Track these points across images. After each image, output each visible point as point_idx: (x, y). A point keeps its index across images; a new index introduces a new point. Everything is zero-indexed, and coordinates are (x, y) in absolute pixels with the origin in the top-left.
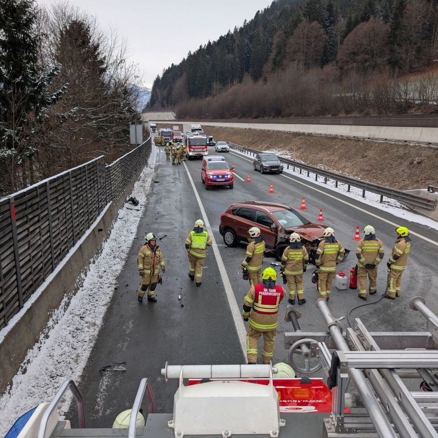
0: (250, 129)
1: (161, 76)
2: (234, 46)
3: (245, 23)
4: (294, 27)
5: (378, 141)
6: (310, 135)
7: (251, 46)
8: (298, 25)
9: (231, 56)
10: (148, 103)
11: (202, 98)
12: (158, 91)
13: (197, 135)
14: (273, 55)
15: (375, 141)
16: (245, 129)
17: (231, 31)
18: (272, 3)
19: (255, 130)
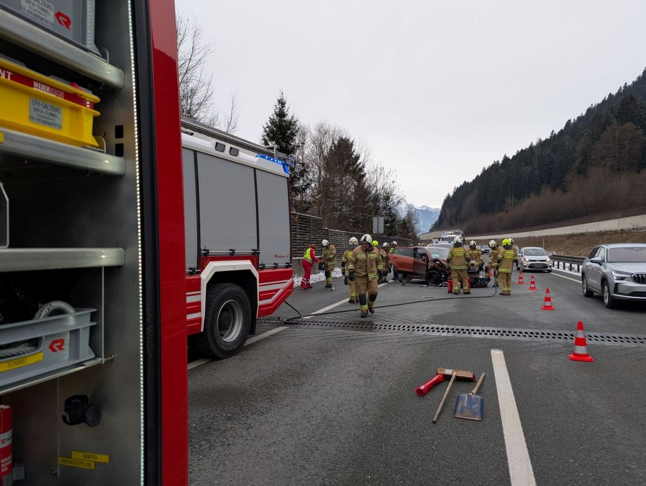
0: (530, 237)
1: (451, 194)
2: (533, 158)
3: (552, 134)
4: (602, 131)
5: (642, 231)
6: (582, 234)
7: (554, 156)
8: (607, 128)
9: (529, 168)
10: (436, 222)
11: (493, 214)
12: (447, 210)
13: (451, 234)
14: (577, 163)
15: (639, 231)
16: (526, 238)
17: (533, 143)
18: (587, 111)
19: (534, 237)
